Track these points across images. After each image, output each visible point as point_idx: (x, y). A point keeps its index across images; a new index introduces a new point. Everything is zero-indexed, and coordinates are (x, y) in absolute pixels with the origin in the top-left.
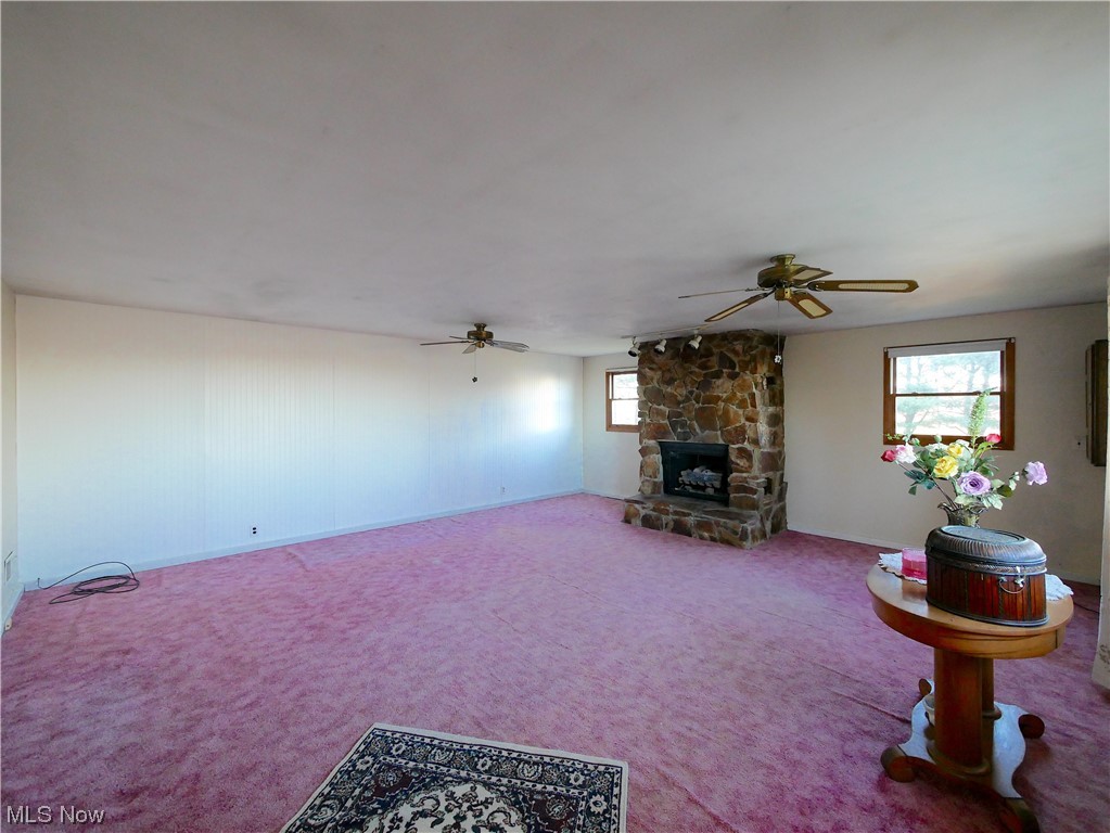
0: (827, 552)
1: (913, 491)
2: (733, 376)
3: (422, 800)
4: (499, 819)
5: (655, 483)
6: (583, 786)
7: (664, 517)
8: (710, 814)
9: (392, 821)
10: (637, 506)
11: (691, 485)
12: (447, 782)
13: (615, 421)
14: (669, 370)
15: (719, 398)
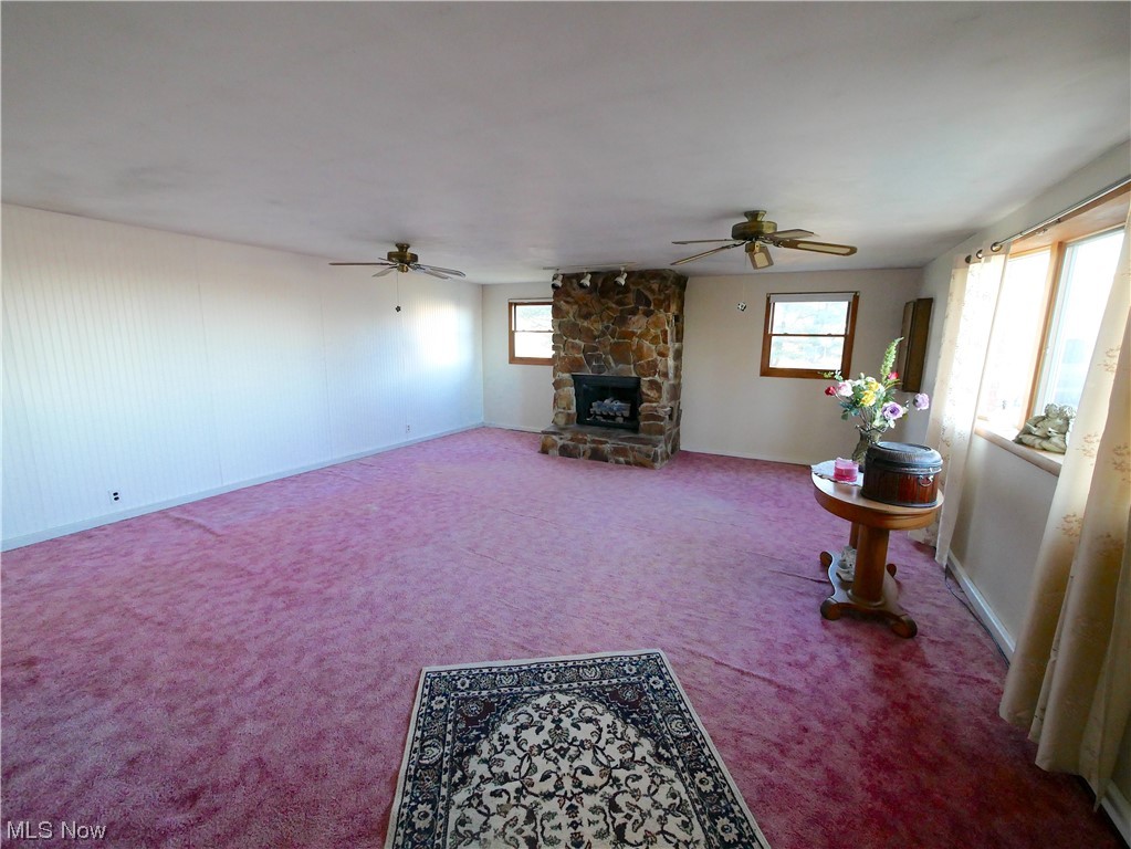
0: (718, 466)
1: (844, 417)
2: (648, 314)
3: (515, 716)
4: (588, 713)
5: (569, 415)
6: (638, 673)
7: (581, 446)
8: (734, 669)
9: (500, 740)
10: (554, 437)
11: (602, 415)
12: (526, 698)
13: (518, 354)
14: (586, 305)
15: (633, 334)
